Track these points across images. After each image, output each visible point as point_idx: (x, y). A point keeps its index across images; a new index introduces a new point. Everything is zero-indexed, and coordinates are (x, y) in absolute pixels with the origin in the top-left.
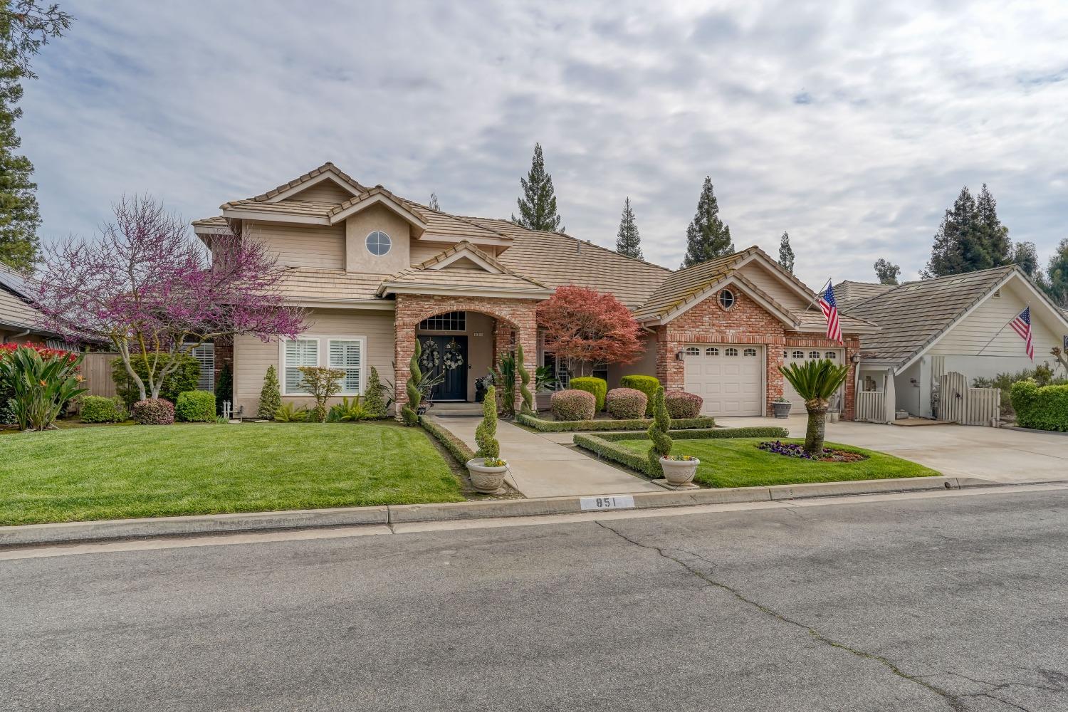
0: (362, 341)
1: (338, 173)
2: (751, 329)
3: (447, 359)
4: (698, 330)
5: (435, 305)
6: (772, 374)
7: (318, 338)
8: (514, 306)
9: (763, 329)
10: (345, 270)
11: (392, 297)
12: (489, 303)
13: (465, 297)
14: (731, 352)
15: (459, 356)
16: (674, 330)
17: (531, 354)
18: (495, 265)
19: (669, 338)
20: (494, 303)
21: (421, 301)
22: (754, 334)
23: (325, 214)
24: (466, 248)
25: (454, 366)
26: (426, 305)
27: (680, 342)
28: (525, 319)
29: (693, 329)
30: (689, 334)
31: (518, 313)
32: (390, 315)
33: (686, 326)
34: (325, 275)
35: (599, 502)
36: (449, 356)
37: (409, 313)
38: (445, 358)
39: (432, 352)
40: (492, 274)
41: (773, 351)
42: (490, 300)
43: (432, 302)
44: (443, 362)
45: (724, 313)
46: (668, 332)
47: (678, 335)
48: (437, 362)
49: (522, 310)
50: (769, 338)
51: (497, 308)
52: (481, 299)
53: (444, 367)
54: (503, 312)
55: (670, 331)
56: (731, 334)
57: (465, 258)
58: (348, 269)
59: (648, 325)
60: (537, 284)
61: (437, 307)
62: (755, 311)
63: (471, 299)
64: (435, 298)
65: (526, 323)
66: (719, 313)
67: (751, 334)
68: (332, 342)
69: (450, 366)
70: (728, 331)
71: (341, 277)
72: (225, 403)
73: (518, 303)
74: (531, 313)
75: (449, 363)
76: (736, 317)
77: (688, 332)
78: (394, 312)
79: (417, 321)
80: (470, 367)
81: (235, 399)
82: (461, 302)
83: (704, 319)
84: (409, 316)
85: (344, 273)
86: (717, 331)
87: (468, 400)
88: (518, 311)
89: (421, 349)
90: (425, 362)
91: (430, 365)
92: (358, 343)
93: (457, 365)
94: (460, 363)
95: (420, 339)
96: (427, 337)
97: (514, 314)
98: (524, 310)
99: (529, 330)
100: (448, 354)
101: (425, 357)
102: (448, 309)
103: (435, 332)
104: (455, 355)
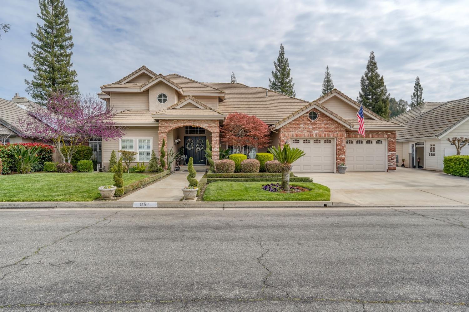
0: (151, 139)
1: (147, 70)
2: (326, 130)
3: (197, 146)
4: (297, 131)
6: (339, 152)
7: (134, 139)
8: (209, 123)
9: (333, 130)
10: (149, 110)
11: (157, 121)
13: (187, 120)
14: (317, 141)
16: (285, 131)
17: (217, 144)
18: (203, 105)
19: (281, 135)
20: (200, 122)
21: (169, 122)
22: (328, 132)
23: (139, 87)
24: (190, 99)
26: (171, 123)
27: (287, 137)
28: (214, 128)
29: (295, 131)
30: (292, 134)
31: (211, 126)
32: (157, 128)
33: (291, 130)
34: (140, 113)
35: (141, 204)
36: (198, 145)
37: (163, 127)
38: (196, 146)
39: (190, 144)
40: (202, 109)
41: (339, 140)
42: (198, 121)
43: (173, 123)
44: (195, 148)
45: (312, 123)
46: (281, 132)
47: (286, 133)
48: (193, 148)
49: (213, 124)
50: (337, 134)
51: (201, 124)
52: (194, 121)
53: (196, 150)
54: (204, 126)
55: (282, 132)
56: (315, 133)
57: (189, 103)
58: (150, 109)
59: (274, 129)
60: (219, 113)
61: (175, 125)
62: (329, 121)
63: (190, 121)
64: (175, 121)
65: (215, 130)
66: (309, 123)
67: (327, 132)
68: (139, 140)
69: (198, 150)
70: (314, 131)
71: (147, 113)
72: (97, 165)
73: (211, 122)
74: (217, 126)
75: (198, 148)
76: (318, 124)
77: (292, 132)
78: (158, 127)
79: (166, 131)
81: (102, 163)
82: (186, 122)
83: (300, 126)
84: (164, 129)
85: (148, 111)
86: (307, 132)
88: (211, 125)
89: (186, 142)
90: (187, 148)
91: (190, 149)
92: (150, 140)
93: (201, 149)
94: (203, 148)
95: (186, 138)
96: (189, 137)
97: (209, 126)
98: (214, 125)
99: (216, 133)
100: (198, 144)
101: (187, 146)
102: (180, 125)
103: (192, 135)
104: (201, 144)
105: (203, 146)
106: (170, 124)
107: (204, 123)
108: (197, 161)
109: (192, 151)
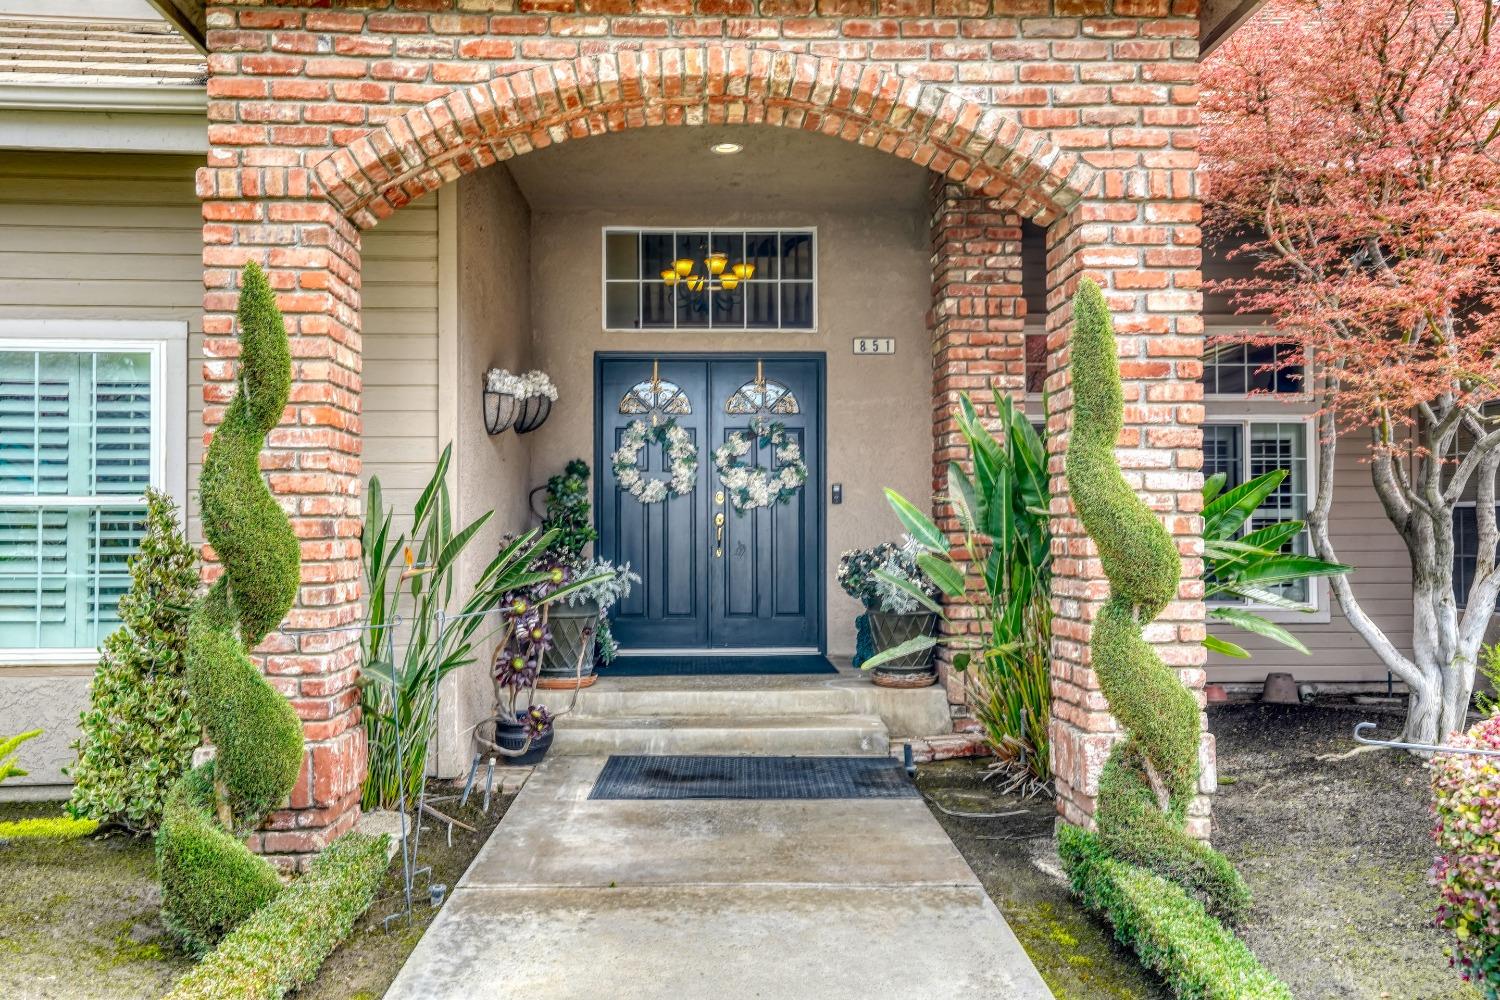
0: (159, 355)
3: (733, 461)
5: (472, 54)
8: (1036, 47)
12: (855, 34)
15: (784, 445)
20: (889, 31)
25: (762, 491)
28: (1119, 136)
31: (1065, 93)
36: (742, 447)
37: (288, 111)
38: (722, 454)
39: (660, 433)
44: (711, 476)
48: (683, 473)
51: (908, 68)
53: (720, 498)
61: (483, 70)
65: (1124, 165)
69: (745, 495)
73: (1068, 27)
74: (1161, 92)
75: (738, 478)
79: (336, 169)
80: (838, 498)
82: (655, 31)
84: (285, 134)
87: (833, 650)
88: (1063, 80)
89: (612, 421)
90: (629, 477)
91: (655, 489)
92: (141, 361)
93: (776, 486)
94: (790, 479)
95: (612, 370)
96: (636, 365)
97: (1036, 101)
98: (1109, 72)
99: (1151, 212)
100: (735, 438)
101: (628, 454)
102: (562, 75)
103: (676, 338)
104: (767, 441)
105: (791, 452)
106: (399, 66)
107: (949, 49)
108: (729, 613)
109: (679, 511)
